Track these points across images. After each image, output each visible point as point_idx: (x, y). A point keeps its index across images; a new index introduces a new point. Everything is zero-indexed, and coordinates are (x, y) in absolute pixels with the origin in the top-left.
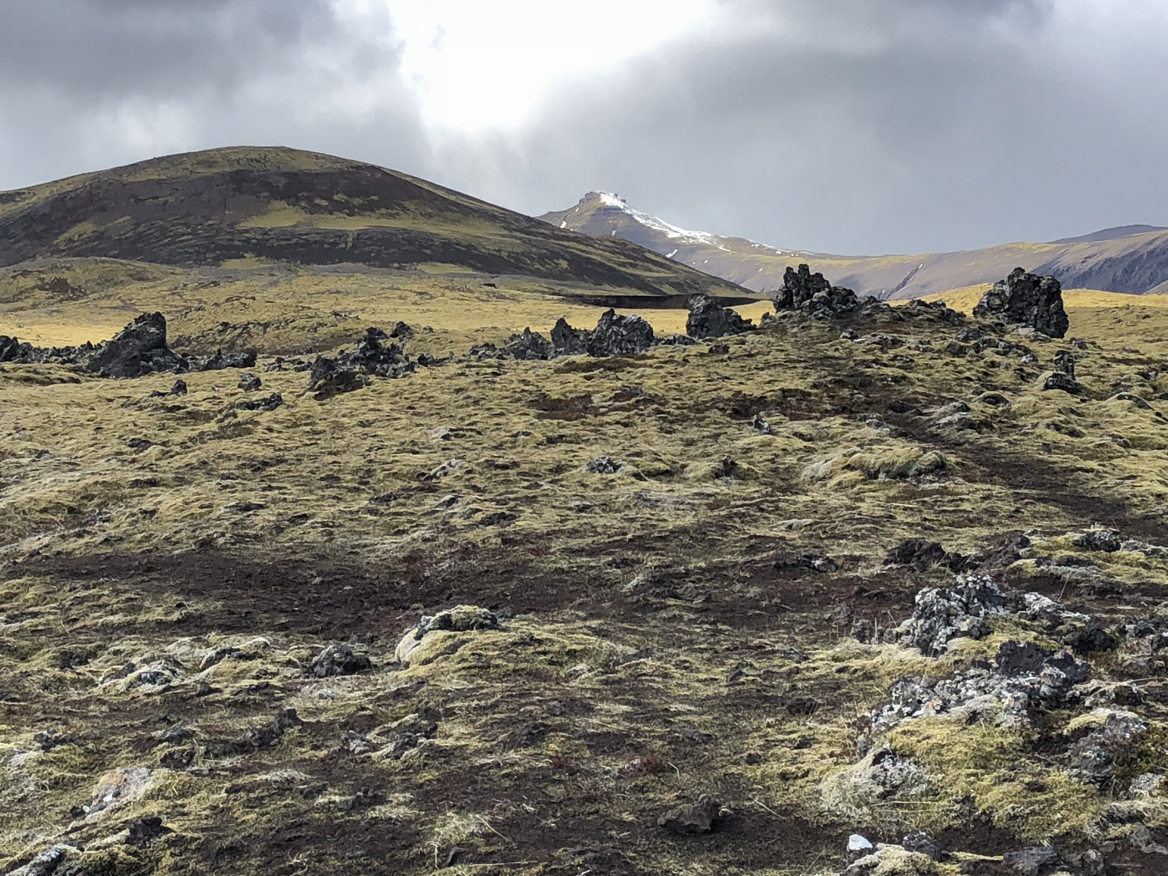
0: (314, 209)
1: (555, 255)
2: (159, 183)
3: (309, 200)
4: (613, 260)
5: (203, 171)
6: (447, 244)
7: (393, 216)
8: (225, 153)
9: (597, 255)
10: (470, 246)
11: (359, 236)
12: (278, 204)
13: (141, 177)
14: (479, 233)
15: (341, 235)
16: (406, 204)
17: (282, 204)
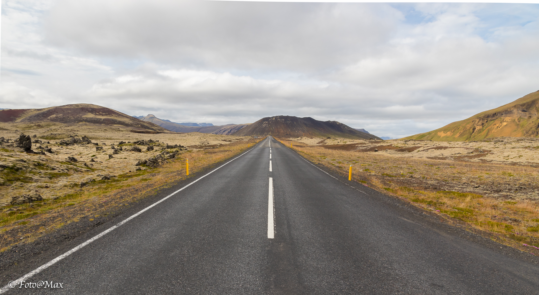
1: (139, 124)
7: (110, 116)
11: (104, 119)
12: (90, 113)
13: (65, 107)
15: (101, 119)
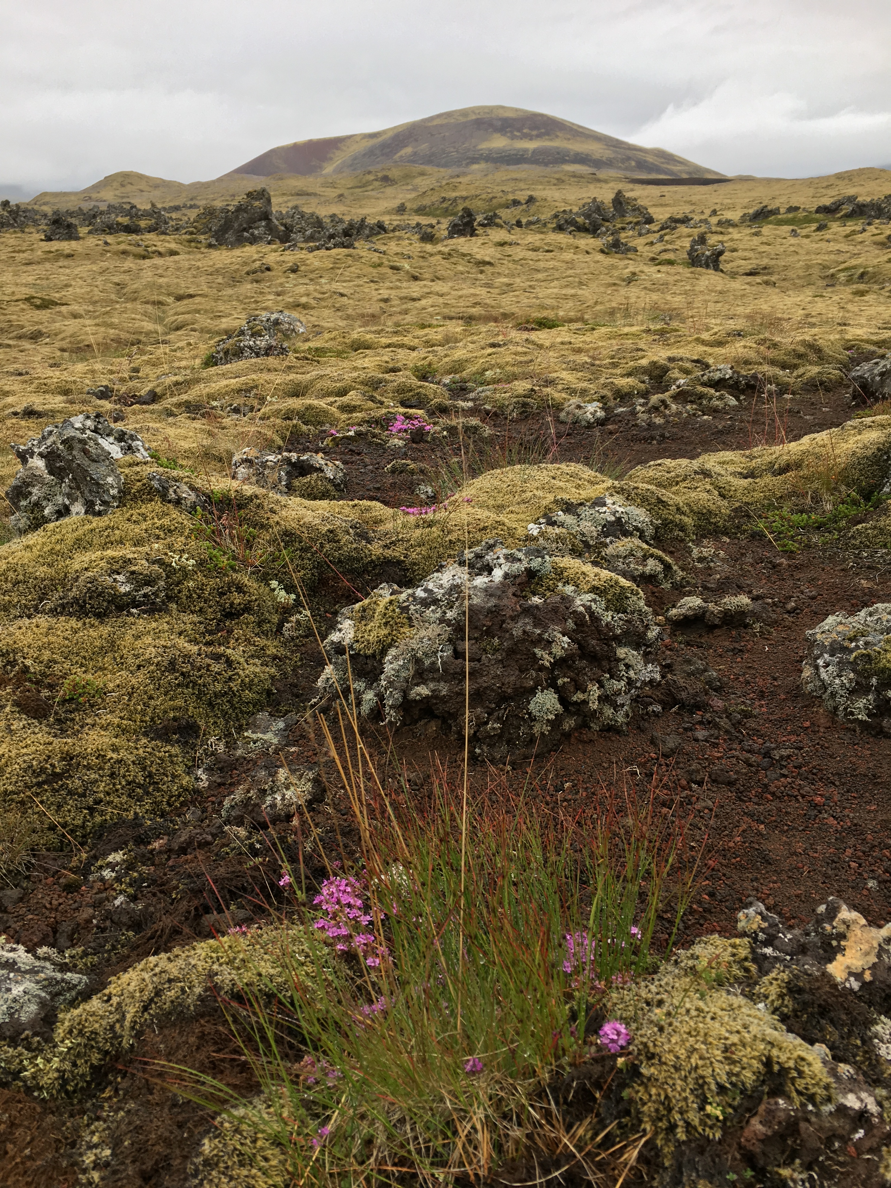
0: (513, 138)
1: (629, 158)
2: (441, 126)
3: (511, 132)
4: (657, 161)
5: (462, 120)
6: (577, 154)
7: (551, 140)
8: (473, 110)
9: (650, 159)
10: (587, 155)
11: (535, 151)
12: (497, 135)
14: (591, 148)
15: (526, 150)
16: (558, 134)
17: (499, 135)
